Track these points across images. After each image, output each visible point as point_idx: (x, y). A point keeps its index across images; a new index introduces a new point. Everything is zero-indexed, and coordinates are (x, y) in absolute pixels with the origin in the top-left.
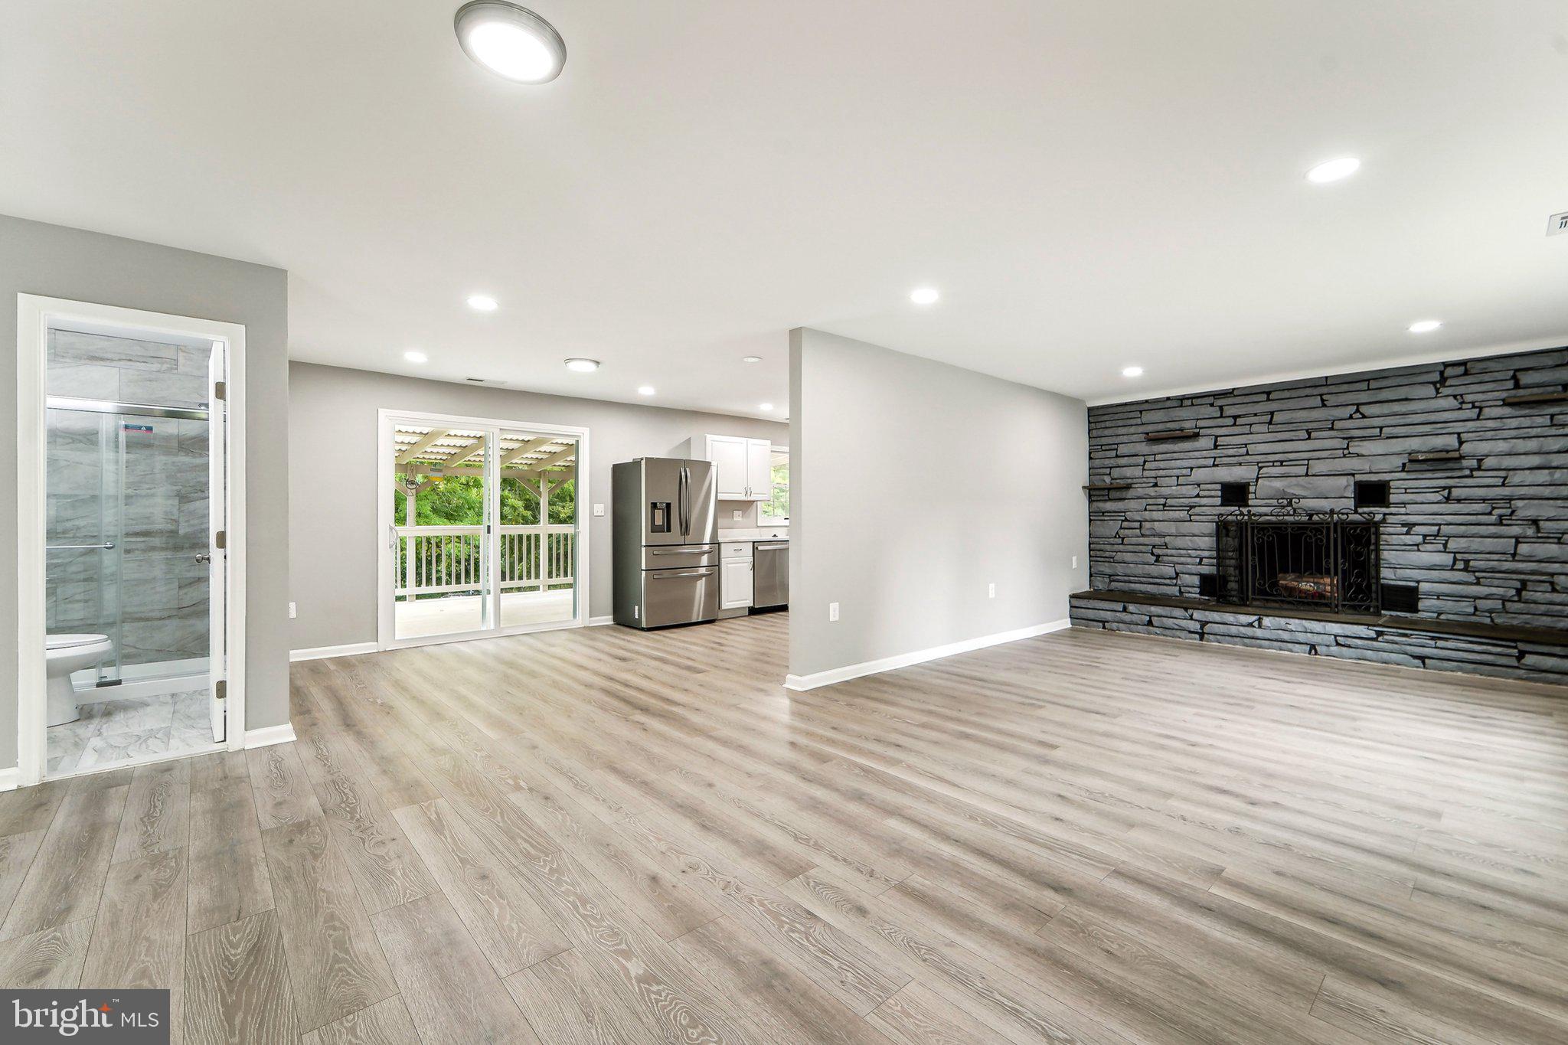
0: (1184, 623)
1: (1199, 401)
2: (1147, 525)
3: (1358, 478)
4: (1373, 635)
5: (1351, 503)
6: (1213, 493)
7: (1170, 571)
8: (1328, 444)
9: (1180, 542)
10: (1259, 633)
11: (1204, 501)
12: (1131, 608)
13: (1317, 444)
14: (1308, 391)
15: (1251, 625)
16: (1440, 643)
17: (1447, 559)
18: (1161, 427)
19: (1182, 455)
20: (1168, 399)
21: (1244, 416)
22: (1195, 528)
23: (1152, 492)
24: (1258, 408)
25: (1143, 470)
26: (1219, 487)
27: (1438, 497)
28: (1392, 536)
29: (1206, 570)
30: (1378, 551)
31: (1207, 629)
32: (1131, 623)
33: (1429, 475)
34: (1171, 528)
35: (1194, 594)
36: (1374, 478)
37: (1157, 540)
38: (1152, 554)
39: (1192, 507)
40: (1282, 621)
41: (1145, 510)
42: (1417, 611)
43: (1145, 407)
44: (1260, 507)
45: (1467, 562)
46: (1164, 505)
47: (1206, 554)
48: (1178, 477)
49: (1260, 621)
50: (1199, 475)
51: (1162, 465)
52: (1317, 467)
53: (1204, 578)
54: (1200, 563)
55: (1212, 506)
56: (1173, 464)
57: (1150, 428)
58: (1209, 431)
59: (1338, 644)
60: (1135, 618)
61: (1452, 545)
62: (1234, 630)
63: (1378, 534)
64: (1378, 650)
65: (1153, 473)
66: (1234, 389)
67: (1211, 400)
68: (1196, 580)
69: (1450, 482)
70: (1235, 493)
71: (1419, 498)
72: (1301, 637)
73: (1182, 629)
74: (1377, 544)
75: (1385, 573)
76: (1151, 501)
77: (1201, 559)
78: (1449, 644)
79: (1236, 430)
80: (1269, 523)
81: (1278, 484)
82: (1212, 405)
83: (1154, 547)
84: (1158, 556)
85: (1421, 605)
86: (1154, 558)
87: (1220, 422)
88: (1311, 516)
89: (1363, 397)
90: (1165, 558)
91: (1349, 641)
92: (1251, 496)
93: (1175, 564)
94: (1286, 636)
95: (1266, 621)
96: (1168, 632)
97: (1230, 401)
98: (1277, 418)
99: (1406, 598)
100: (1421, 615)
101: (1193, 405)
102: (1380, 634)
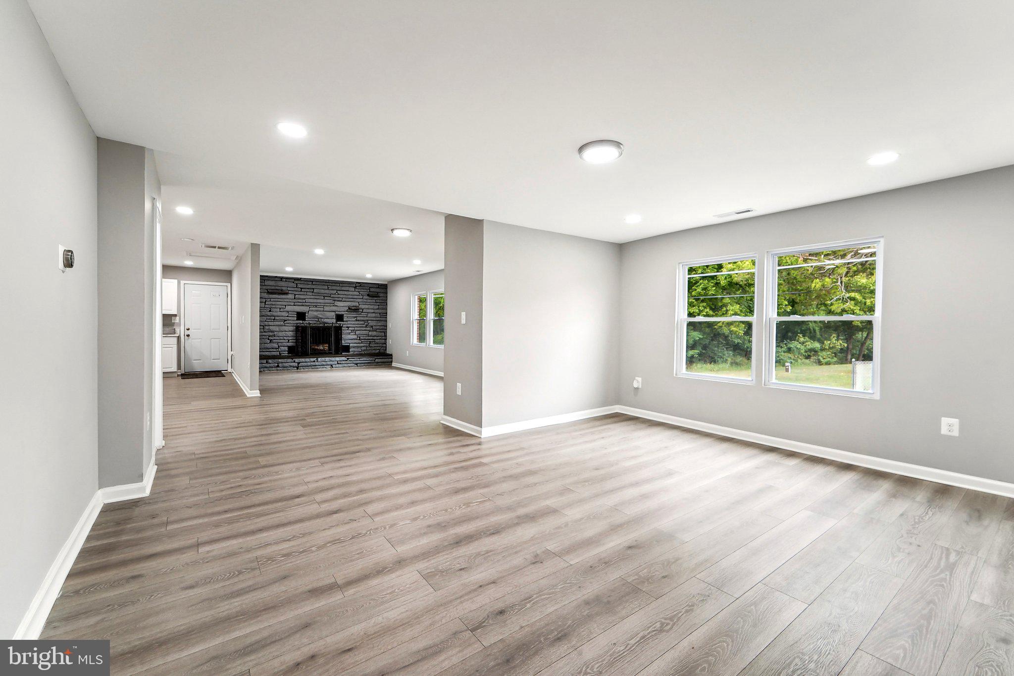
0: (292, 364)
1: (289, 280)
2: (267, 327)
3: (337, 313)
4: (346, 359)
5: (334, 321)
6: (293, 316)
7: (276, 346)
8: (329, 301)
9: (280, 334)
10: (317, 363)
11: (290, 318)
12: (270, 361)
13: (327, 301)
14: (324, 283)
15: (314, 361)
16: (361, 359)
17: (355, 337)
18: (273, 288)
19: (282, 300)
20: (276, 277)
21: (305, 288)
22: (286, 328)
23: (269, 313)
24: (309, 286)
25: (265, 304)
26: (296, 313)
27: (354, 319)
28: (345, 331)
29: (290, 344)
30: (341, 335)
31: (300, 365)
32: (270, 367)
33: (352, 313)
34: (277, 329)
35: (286, 354)
36: (340, 313)
37: (271, 334)
38: (268, 339)
39: (285, 321)
40: (324, 359)
41: (266, 321)
42: (350, 352)
43: (266, 278)
44: (309, 321)
45: (360, 337)
46: (274, 319)
47: (291, 338)
48: (280, 309)
49: (317, 359)
50: (288, 308)
51: (274, 303)
52: (326, 308)
53: (289, 347)
54: (288, 342)
55: (293, 320)
56: (278, 303)
57: (268, 287)
58: (292, 292)
59: (338, 363)
60: (272, 365)
61: (357, 333)
62: (309, 364)
63: (341, 330)
64: (347, 364)
65: (269, 306)
66: (301, 278)
67: (293, 280)
68: (286, 349)
69: (357, 315)
70: (301, 316)
71: (350, 319)
72: (329, 363)
73: (291, 366)
74: (341, 333)
75: (343, 342)
76: (268, 318)
77: (289, 341)
78: (362, 359)
79: (302, 293)
80: (316, 327)
81: (315, 313)
82: (293, 282)
83: (269, 336)
84: (271, 340)
85: (351, 350)
86: (269, 341)
87: (296, 289)
88: (324, 324)
89: (338, 288)
90: (274, 341)
91: (341, 362)
92: (307, 317)
93: (278, 343)
94: (324, 363)
95: (319, 359)
96: (285, 369)
97: (300, 282)
98: (315, 291)
99: (347, 349)
100: (350, 353)
101: (286, 281)
102: (348, 359)
